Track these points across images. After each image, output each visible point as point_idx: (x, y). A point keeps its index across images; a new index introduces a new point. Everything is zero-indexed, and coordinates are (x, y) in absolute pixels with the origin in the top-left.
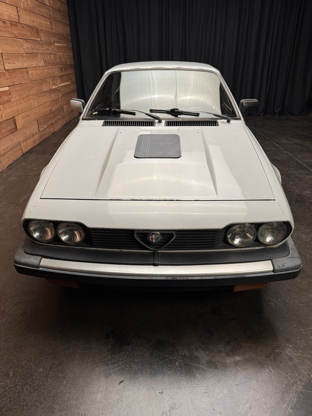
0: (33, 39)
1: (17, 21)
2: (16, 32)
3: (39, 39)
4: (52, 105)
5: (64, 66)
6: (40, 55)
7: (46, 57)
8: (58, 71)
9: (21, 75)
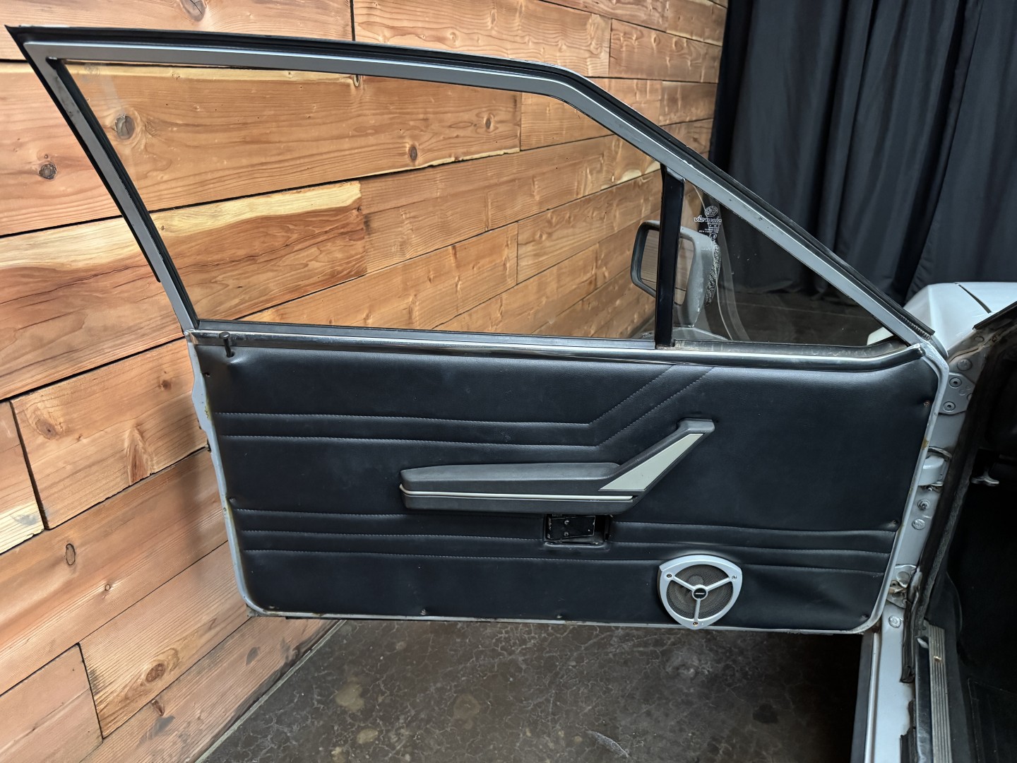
4: (603, 256)
5: (683, 88)
6: (596, 19)
7: (625, 34)
8: (658, 104)
9: (476, 112)
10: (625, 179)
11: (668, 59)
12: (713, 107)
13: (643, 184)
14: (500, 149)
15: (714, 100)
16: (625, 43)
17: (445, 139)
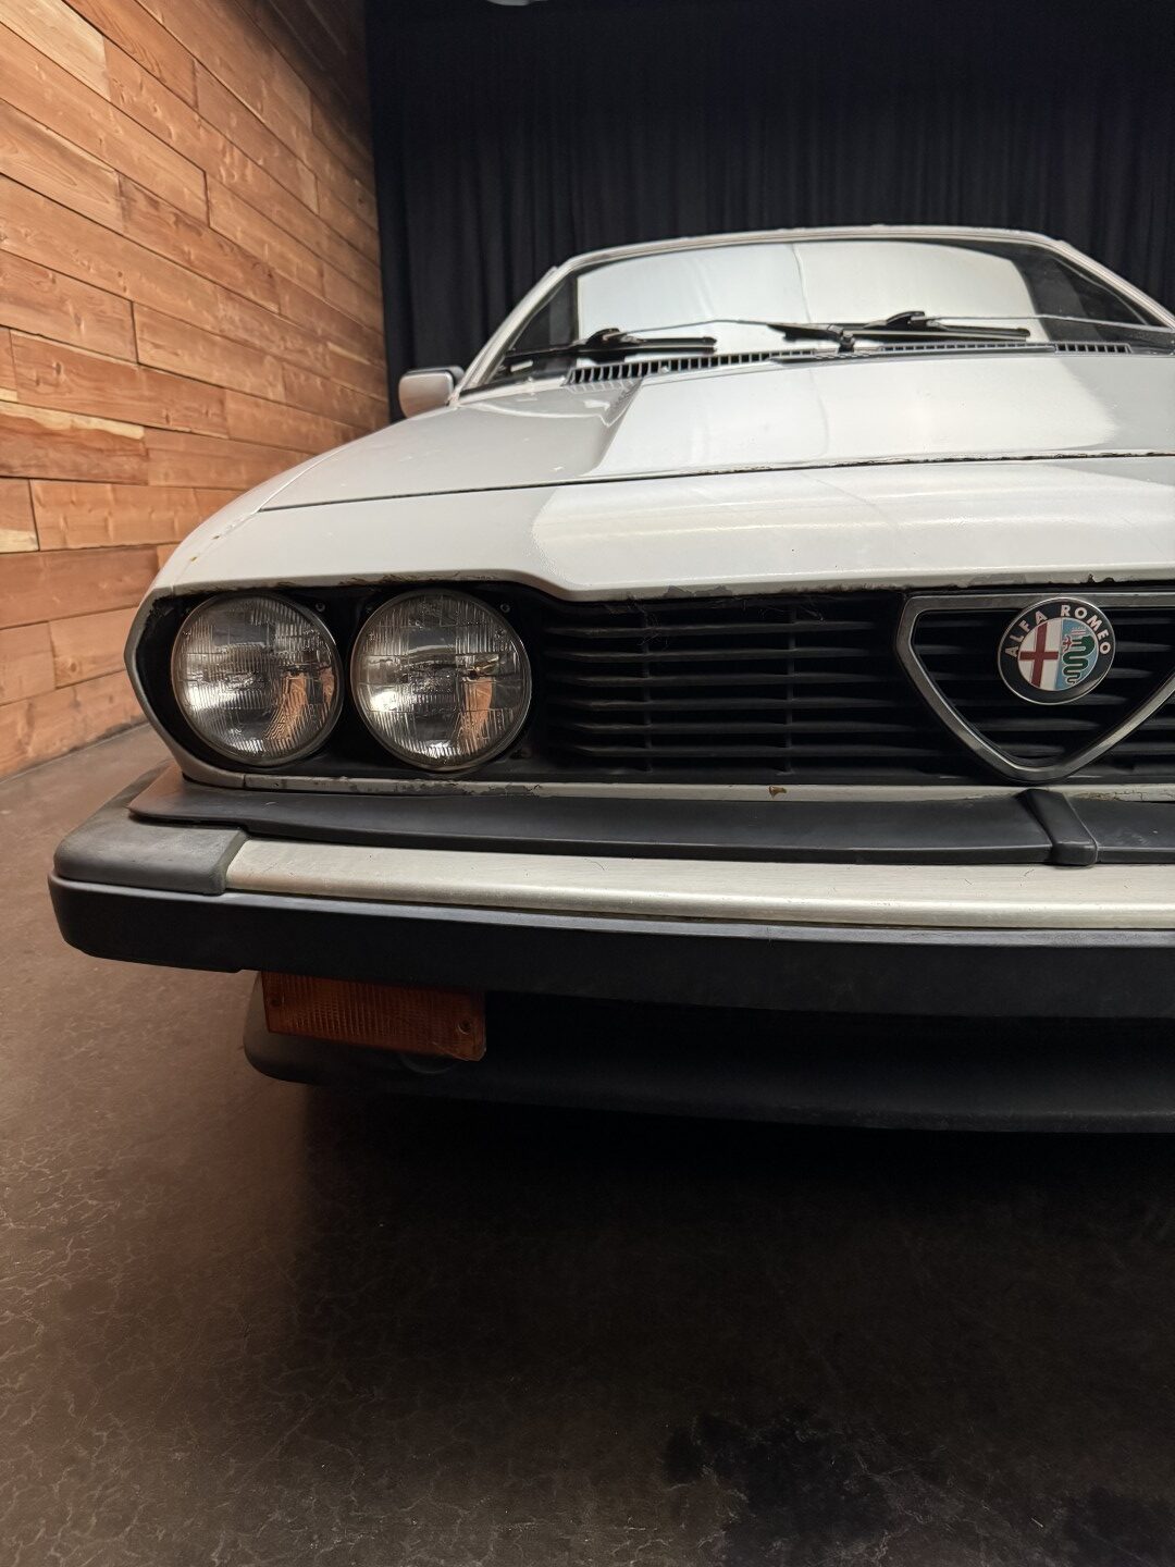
0: (252, 297)
1: (203, 217)
2: (192, 251)
3: (273, 308)
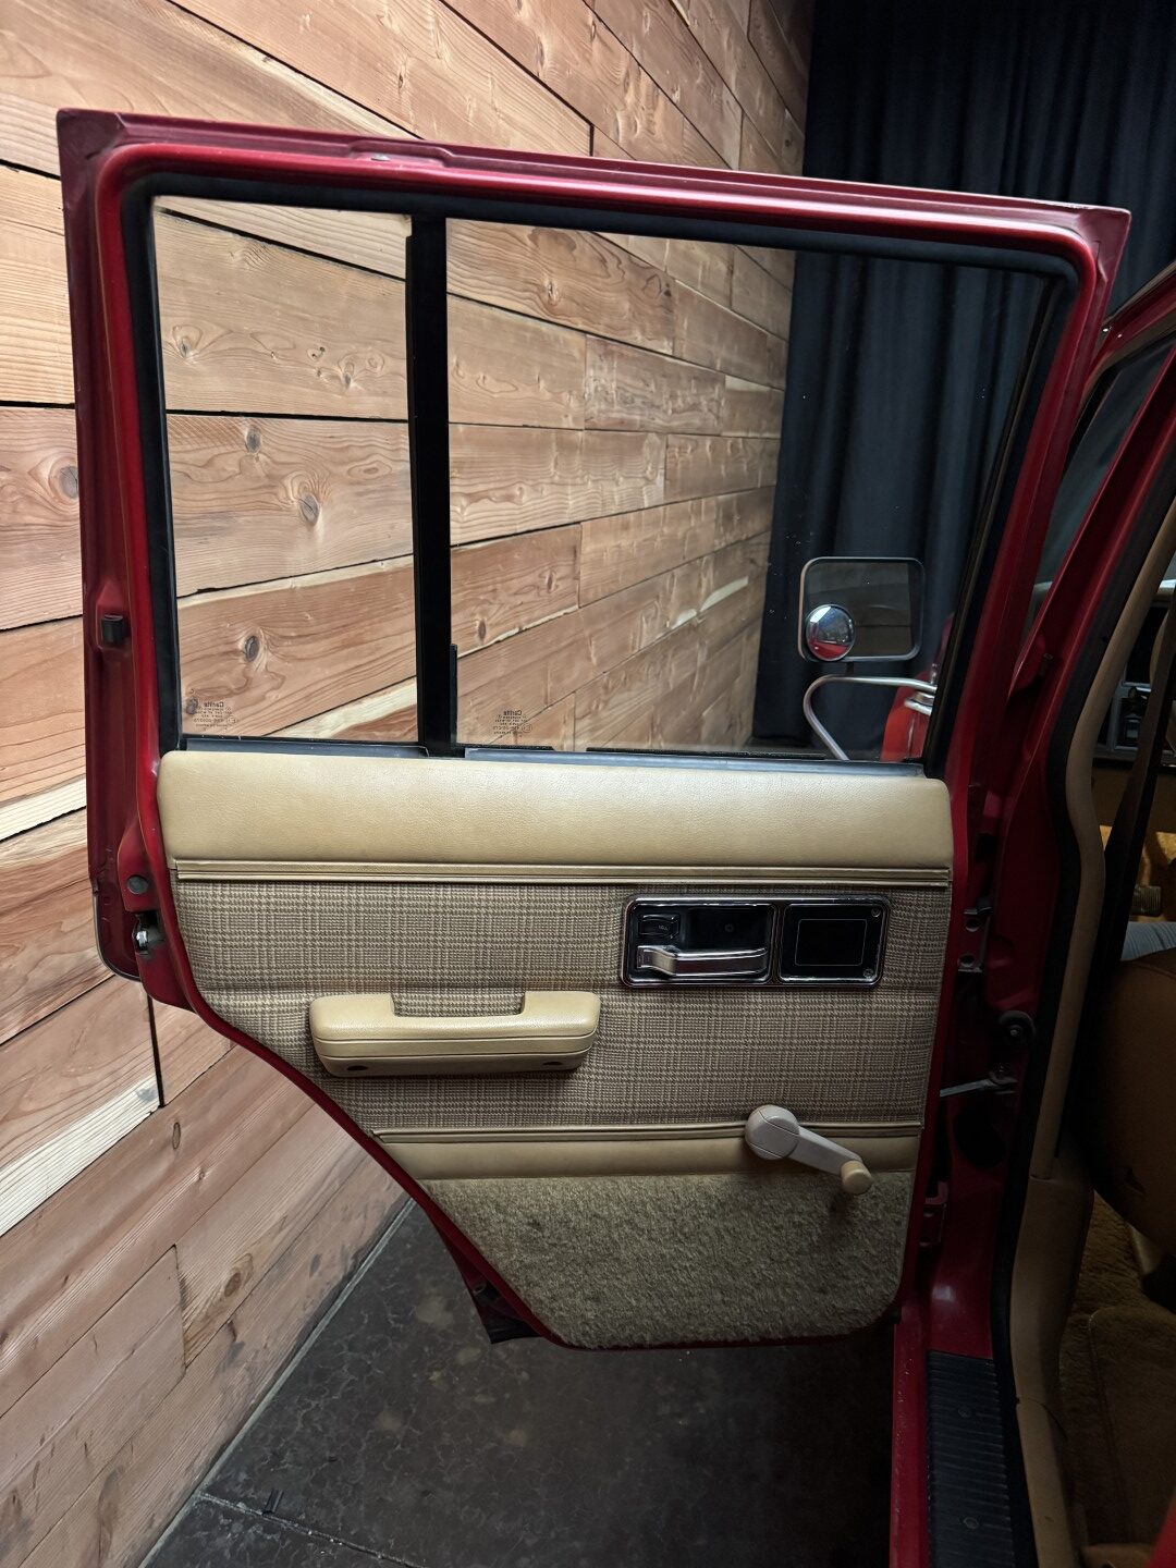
4: (658, 721)
5: (739, 499)
6: (653, 437)
7: (680, 448)
8: (713, 526)
9: (537, 573)
10: (680, 622)
11: (723, 467)
12: (770, 517)
13: (699, 625)
14: (560, 610)
15: (772, 507)
16: (682, 459)
17: (511, 609)
